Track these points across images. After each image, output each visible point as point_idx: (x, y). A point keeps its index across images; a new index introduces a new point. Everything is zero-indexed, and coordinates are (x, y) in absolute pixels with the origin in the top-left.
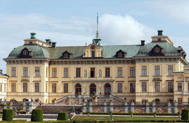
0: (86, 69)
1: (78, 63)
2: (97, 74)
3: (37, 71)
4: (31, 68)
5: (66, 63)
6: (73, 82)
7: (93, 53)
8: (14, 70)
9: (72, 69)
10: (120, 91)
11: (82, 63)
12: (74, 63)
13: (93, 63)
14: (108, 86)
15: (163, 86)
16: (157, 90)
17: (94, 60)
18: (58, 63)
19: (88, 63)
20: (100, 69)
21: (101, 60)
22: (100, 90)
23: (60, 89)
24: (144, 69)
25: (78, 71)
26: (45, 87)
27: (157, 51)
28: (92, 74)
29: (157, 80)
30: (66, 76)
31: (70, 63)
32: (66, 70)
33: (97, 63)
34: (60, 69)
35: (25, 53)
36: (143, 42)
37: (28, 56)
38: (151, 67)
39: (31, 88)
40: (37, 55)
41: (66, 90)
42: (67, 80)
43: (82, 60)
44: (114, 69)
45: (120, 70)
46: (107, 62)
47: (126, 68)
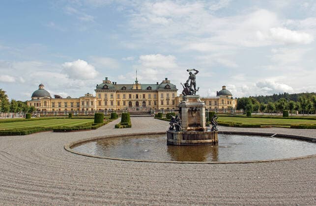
0: (134, 95)
1: (130, 92)
2: (139, 97)
3: (112, 95)
4: (109, 94)
5: (124, 92)
6: (128, 100)
7: (137, 87)
8: (100, 95)
9: (127, 95)
10: (150, 105)
11: (132, 92)
12: (128, 92)
13: (137, 92)
14: (144, 102)
15: (171, 102)
16: (168, 104)
17: (137, 90)
18: (120, 92)
19: (135, 92)
20: (140, 95)
21: (141, 91)
22: (141, 104)
23: (122, 103)
24: (162, 95)
25: (130, 96)
26: (115, 103)
27: (168, 87)
28: (137, 97)
29: (168, 100)
30: (124, 98)
31: (126, 92)
32: (124, 95)
33: (139, 92)
34: (121, 95)
35: (105, 87)
36: (157, 83)
37: (107, 89)
38: (165, 94)
39: (109, 103)
40: (111, 88)
41: (124, 104)
42: (125, 100)
43: (132, 91)
44: (147, 95)
45: (150, 95)
46: (144, 92)
47: (152, 94)
